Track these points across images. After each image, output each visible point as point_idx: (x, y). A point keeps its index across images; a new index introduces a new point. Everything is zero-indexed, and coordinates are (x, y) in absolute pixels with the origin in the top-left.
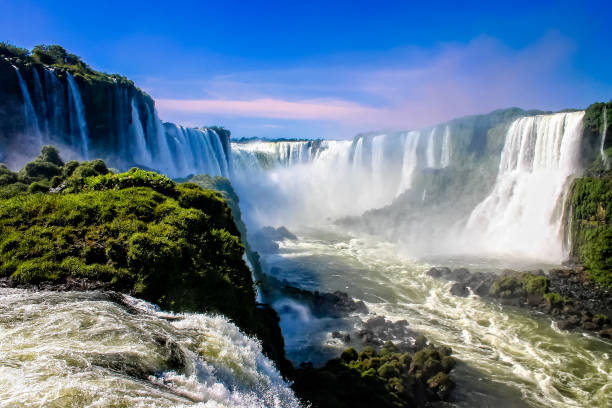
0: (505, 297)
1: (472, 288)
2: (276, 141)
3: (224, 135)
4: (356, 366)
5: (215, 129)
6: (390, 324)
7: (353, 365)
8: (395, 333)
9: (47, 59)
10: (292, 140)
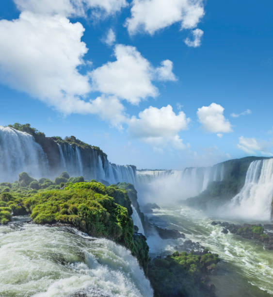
0: (243, 235)
1: (230, 230)
2: (154, 170)
3: (134, 168)
4: (177, 259)
5: (131, 166)
6: (194, 243)
7: (177, 258)
8: (196, 246)
9: (69, 140)
10: (161, 170)
